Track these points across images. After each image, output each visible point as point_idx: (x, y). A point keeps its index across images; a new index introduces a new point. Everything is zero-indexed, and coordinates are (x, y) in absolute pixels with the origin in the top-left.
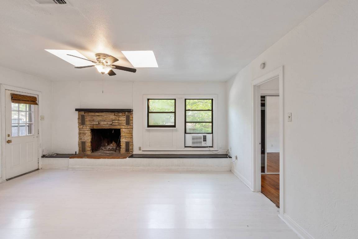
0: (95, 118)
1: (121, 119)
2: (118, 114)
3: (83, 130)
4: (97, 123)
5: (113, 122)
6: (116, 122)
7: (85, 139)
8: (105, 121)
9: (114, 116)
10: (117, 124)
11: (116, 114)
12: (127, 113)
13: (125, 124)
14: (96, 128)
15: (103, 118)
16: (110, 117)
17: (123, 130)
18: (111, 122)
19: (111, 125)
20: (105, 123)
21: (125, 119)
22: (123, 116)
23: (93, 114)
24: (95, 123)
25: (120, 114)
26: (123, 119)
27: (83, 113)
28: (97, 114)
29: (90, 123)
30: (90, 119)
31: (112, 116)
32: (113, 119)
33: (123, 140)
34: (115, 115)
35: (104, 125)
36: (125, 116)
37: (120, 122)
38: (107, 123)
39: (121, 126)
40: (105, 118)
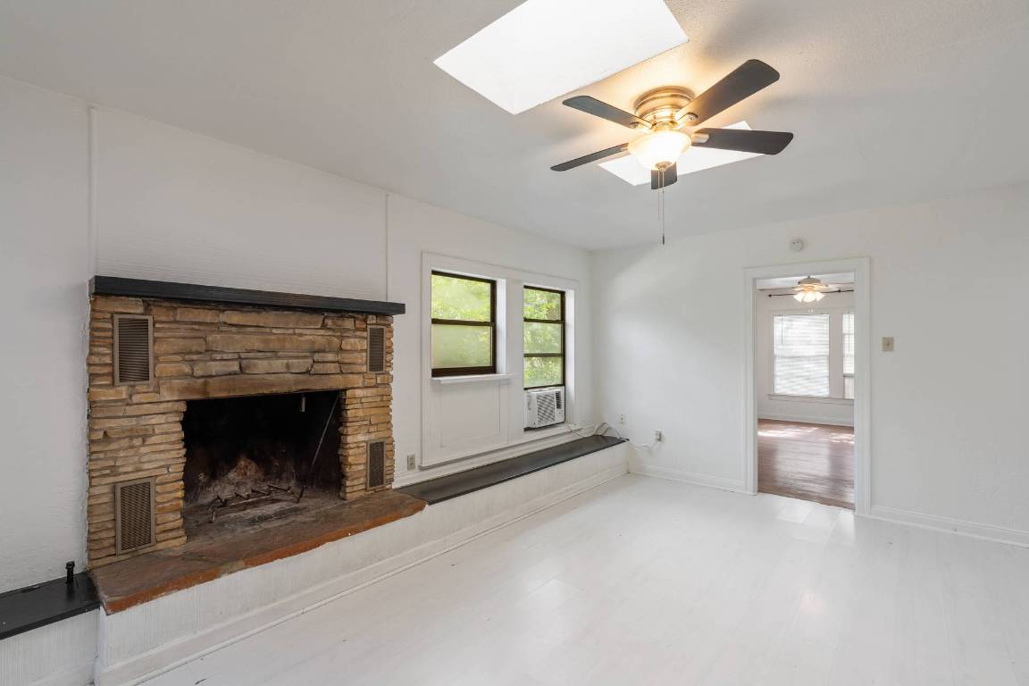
0: (215, 338)
1: (349, 348)
2: (339, 322)
3: (130, 410)
4: (235, 367)
5: (317, 357)
6: (330, 357)
7: (146, 466)
8: (275, 354)
9: (322, 332)
10: (332, 368)
11: (329, 322)
12: (372, 320)
13: (364, 368)
14: (223, 395)
15: (266, 342)
16: (301, 335)
17: (359, 393)
18: (305, 357)
19: (308, 372)
20: (278, 365)
21: (365, 344)
22: (358, 333)
23: (207, 316)
24: (216, 368)
25: (349, 323)
26: (358, 344)
27: (134, 308)
28: (234, 317)
29: (187, 369)
30: (181, 343)
31: (311, 332)
32: (317, 347)
33: (356, 441)
34: (324, 326)
35: (271, 378)
36: (365, 334)
37: (347, 358)
38: (288, 366)
39: (351, 376)
40: (279, 340)
